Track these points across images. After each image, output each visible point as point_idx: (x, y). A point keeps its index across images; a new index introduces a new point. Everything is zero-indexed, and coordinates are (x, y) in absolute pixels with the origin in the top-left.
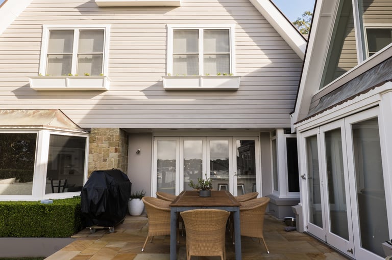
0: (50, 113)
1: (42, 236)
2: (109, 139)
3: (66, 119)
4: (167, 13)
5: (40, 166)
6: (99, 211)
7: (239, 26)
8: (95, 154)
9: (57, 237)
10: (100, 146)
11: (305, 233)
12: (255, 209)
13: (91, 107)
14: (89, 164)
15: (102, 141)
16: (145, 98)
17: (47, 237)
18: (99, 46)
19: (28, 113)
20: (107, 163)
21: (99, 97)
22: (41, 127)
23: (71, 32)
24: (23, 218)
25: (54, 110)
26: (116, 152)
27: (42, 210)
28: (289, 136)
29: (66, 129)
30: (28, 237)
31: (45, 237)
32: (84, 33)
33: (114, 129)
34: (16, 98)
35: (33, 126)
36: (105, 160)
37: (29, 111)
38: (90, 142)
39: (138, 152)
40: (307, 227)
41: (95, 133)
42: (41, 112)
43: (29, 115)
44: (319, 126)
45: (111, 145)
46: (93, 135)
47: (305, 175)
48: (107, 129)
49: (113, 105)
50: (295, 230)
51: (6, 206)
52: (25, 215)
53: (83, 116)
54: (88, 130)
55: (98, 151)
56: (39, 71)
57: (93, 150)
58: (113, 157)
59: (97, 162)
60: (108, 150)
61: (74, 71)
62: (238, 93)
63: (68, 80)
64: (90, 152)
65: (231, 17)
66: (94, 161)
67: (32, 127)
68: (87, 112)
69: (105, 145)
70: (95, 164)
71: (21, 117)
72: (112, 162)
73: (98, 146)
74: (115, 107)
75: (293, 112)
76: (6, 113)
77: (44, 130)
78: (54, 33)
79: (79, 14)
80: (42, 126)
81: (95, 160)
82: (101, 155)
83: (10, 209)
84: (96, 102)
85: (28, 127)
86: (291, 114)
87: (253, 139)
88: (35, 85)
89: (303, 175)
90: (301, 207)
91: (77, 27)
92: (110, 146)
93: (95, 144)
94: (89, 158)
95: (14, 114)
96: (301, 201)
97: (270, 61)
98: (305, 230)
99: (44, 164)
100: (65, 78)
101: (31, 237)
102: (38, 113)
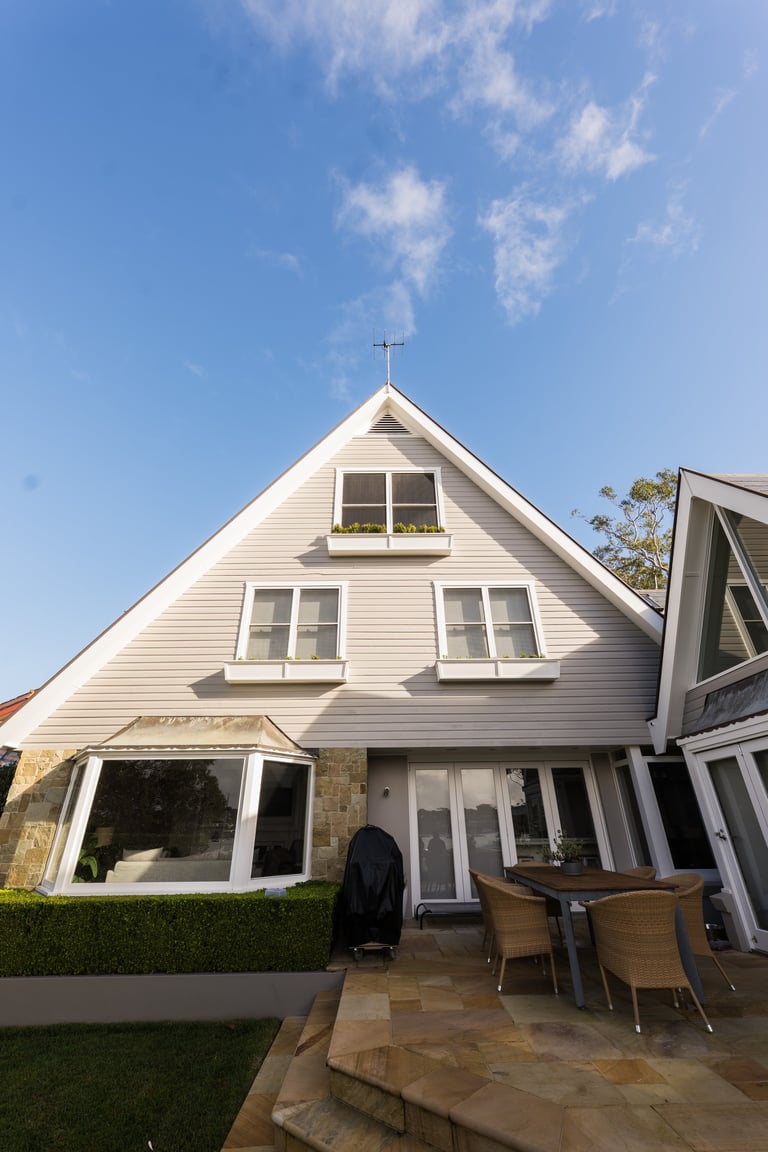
0: (252, 723)
1: (270, 969)
2: (350, 768)
3: (277, 732)
4: (432, 565)
5: (247, 820)
6: (382, 910)
7: (540, 584)
8: (326, 797)
9: (299, 971)
10: (334, 782)
11: (753, 952)
12: (689, 895)
13: (319, 711)
14: (315, 816)
15: (338, 771)
16: (407, 695)
17: (281, 971)
18: (331, 611)
19: (215, 722)
20: (347, 814)
21: (333, 694)
22: (254, 748)
23: (289, 592)
24: (237, 928)
25: (258, 717)
26: (362, 792)
27: (273, 910)
28: (651, 759)
29: (286, 750)
30: (243, 971)
31: (275, 971)
32: (307, 593)
33: (358, 750)
34: (195, 697)
35: (241, 746)
36: (344, 809)
37: (216, 720)
38: (317, 774)
39: (386, 793)
40: (755, 939)
41: (326, 758)
42: (236, 720)
43: (218, 727)
44: (738, 743)
45: (353, 778)
46: (322, 761)
47: (722, 831)
48: (347, 749)
49: (354, 707)
50: (729, 947)
51: (205, 902)
52: (240, 923)
53: (304, 728)
54: (313, 752)
55: (331, 790)
56: (236, 652)
57: (323, 790)
58: (357, 803)
59: (329, 813)
60: (349, 789)
61: (291, 652)
62: (556, 685)
63: (287, 666)
64: (318, 794)
65: (527, 571)
66: (324, 810)
67: (239, 749)
68: (312, 719)
69: (344, 779)
70: (327, 817)
71: (205, 731)
72: (356, 812)
73: (331, 782)
74: (358, 711)
75: (655, 716)
76: (177, 723)
77: (257, 754)
78: (262, 594)
79: (301, 566)
80: (256, 746)
81: (326, 808)
82: (337, 799)
83: (214, 910)
84: (327, 703)
85: (232, 749)
86: (648, 720)
87: (578, 766)
88: (233, 675)
89: (717, 831)
90: (731, 897)
91: (297, 585)
92: (351, 781)
93: (326, 778)
94: (315, 805)
95: (191, 724)
96: (724, 884)
97: (596, 635)
98: (752, 946)
99: (253, 818)
100: (283, 663)
101: (249, 970)
102: (231, 722)
